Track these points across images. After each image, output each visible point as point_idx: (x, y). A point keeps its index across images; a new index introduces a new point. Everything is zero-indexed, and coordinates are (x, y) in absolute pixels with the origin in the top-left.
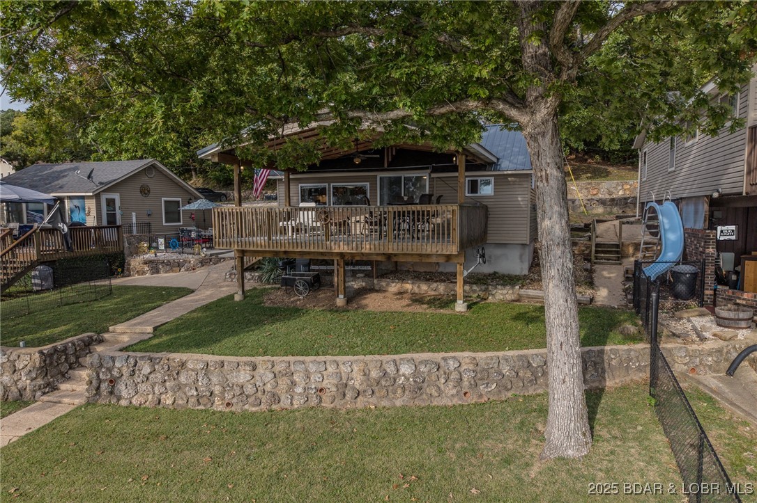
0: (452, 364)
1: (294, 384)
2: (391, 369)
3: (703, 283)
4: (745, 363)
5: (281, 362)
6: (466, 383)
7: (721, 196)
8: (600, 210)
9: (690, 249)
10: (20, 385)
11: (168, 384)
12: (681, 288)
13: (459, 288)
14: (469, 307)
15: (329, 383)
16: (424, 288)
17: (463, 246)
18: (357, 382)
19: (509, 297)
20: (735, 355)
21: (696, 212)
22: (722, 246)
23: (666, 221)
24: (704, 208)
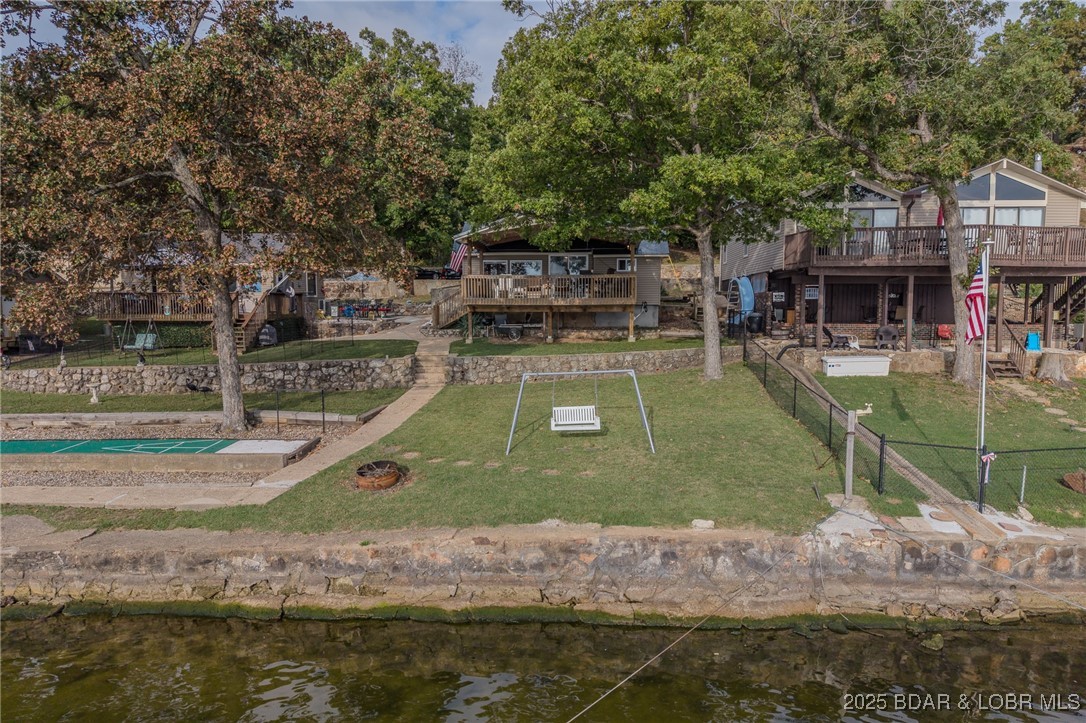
0: (651, 355)
2: (621, 358)
3: (765, 322)
4: (785, 355)
5: (564, 357)
7: (774, 272)
8: (689, 288)
9: (759, 305)
10: (396, 379)
11: (498, 371)
12: (755, 326)
13: (630, 330)
15: (589, 367)
18: (604, 365)
20: (781, 350)
21: (761, 283)
22: (775, 305)
23: (743, 290)
24: (766, 279)
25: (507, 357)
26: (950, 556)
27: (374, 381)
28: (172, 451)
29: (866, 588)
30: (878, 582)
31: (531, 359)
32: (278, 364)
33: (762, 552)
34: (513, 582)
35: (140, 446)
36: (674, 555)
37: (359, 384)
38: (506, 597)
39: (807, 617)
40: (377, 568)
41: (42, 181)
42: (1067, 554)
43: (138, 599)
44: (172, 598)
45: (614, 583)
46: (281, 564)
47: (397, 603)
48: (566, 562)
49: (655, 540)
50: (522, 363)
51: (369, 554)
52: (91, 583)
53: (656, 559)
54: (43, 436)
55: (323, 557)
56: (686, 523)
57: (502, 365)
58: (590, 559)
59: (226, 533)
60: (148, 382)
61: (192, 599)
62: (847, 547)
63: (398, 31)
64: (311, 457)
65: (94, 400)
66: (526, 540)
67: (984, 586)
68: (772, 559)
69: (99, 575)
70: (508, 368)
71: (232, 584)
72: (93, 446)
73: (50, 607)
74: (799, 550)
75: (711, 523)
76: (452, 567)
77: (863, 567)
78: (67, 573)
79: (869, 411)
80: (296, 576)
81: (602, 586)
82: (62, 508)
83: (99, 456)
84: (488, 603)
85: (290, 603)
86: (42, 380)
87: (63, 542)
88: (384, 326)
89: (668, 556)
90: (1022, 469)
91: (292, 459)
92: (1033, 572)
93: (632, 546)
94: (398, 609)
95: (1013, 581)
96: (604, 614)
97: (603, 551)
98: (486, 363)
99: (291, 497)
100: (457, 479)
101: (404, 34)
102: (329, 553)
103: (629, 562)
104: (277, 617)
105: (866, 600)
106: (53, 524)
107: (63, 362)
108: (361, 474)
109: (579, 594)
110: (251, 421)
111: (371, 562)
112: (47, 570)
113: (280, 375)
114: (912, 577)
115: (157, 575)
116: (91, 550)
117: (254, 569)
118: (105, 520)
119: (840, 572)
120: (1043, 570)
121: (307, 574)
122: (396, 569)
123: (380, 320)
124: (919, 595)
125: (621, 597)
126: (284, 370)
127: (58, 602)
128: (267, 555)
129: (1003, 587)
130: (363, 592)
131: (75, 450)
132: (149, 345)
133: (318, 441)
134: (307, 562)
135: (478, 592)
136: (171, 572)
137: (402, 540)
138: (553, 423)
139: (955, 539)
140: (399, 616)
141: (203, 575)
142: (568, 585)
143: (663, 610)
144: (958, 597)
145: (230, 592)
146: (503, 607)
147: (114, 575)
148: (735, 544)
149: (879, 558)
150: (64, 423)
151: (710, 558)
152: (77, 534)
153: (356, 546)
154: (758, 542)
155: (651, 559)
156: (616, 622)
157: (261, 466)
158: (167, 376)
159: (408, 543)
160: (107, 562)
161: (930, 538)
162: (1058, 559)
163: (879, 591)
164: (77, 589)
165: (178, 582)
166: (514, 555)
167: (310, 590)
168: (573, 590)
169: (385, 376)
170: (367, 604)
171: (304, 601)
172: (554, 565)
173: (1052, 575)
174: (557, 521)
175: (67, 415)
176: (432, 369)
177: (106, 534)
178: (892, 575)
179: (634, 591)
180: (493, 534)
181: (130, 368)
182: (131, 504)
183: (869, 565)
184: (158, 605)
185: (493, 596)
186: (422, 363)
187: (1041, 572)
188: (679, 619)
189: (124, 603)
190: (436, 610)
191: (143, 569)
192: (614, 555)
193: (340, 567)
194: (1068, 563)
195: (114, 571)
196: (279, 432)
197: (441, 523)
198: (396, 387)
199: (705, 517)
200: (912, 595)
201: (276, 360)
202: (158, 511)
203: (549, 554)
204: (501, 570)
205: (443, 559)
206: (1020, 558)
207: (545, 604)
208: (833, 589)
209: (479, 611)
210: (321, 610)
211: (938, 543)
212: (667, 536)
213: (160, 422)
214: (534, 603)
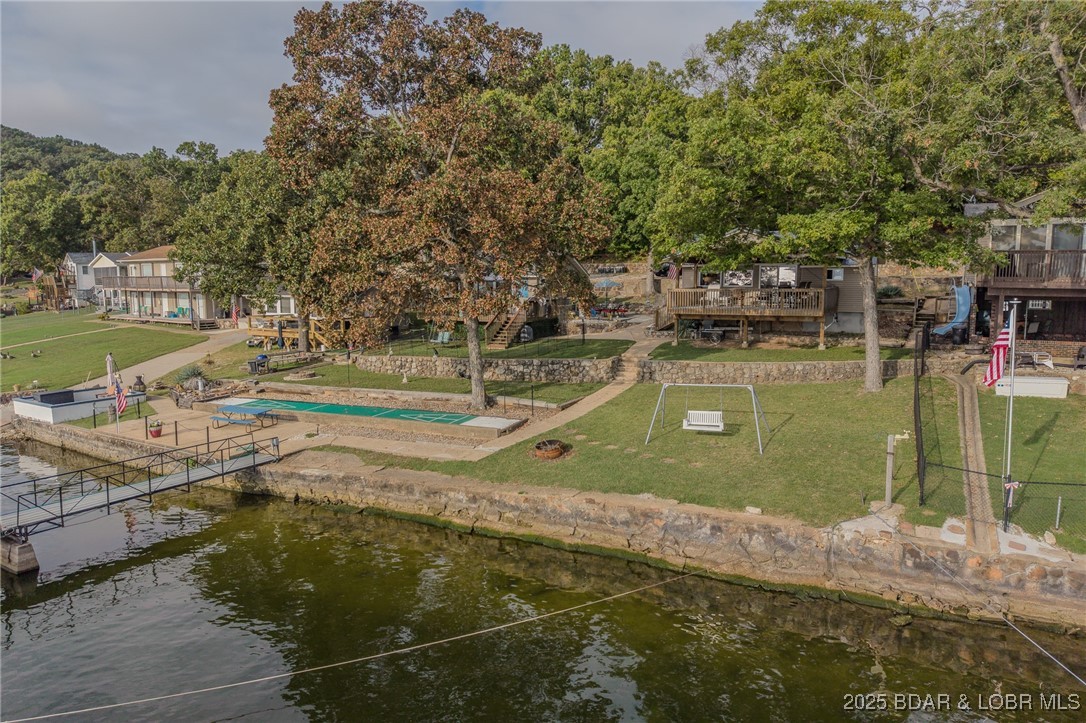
0: (822, 366)
1: (744, 373)
2: (792, 368)
5: (738, 364)
6: (828, 374)
10: (600, 376)
12: (957, 338)
13: (821, 339)
14: (827, 348)
15: (761, 374)
16: (795, 340)
17: (825, 312)
18: (775, 373)
19: (851, 345)
20: (966, 365)
23: (960, 298)
25: (688, 362)
26: (946, 561)
27: (584, 376)
28: (438, 421)
29: (876, 576)
30: (884, 573)
31: (708, 365)
32: (520, 360)
33: (788, 536)
34: (609, 531)
35: (421, 416)
36: (720, 529)
37: (574, 378)
38: (606, 541)
39: (815, 588)
40: (527, 509)
41: (362, 257)
42: (1058, 574)
43: (401, 510)
44: (418, 512)
45: (677, 542)
46: (474, 499)
47: (538, 534)
48: (645, 523)
49: (707, 516)
50: (700, 367)
51: (523, 500)
52: (378, 497)
53: (707, 530)
54: (372, 405)
55: (497, 498)
56: (741, 508)
57: (683, 368)
58: (661, 524)
59: (450, 477)
60: (439, 369)
61: (428, 514)
62: (857, 542)
63: (652, 63)
64: (518, 432)
65: (405, 380)
66: (618, 505)
67: (978, 590)
68: (796, 542)
69: (382, 493)
70: (688, 371)
71: (449, 508)
72: (395, 414)
73: (358, 508)
74: (817, 539)
75: (758, 510)
76: (571, 516)
77: (871, 559)
78: (367, 490)
79: (906, 436)
80: (482, 508)
81: (668, 543)
82: (371, 452)
83: (396, 420)
84: (593, 543)
85: (478, 524)
86: (379, 364)
87: (367, 472)
88: (618, 326)
89: (716, 529)
90: (1058, 499)
91: (503, 432)
92: (1023, 585)
93: (690, 518)
94: (537, 537)
95: (1005, 590)
96: (665, 561)
97: (670, 519)
98: (669, 367)
99: (492, 459)
100: (598, 458)
101: (658, 65)
102: (501, 496)
103: (687, 530)
104: (469, 531)
105: (873, 584)
106: (364, 461)
107: (391, 352)
108: (538, 448)
109: (653, 546)
110: (490, 402)
111: (524, 506)
112: (357, 486)
113: (521, 368)
114: (914, 573)
115: (410, 497)
116: (379, 478)
117: (460, 501)
118: (390, 461)
119: (850, 560)
120: (1035, 584)
121: (488, 508)
122: (538, 511)
123: (615, 320)
124: (919, 588)
125: (681, 553)
126: (524, 364)
127: (362, 506)
128: (467, 493)
129: (996, 593)
130: (520, 523)
131: (387, 416)
132: (446, 340)
133: (526, 421)
134: (488, 500)
135: (588, 535)
136: (417, 496)
137: (542, 494)
138: (685, 423)
139: (952, 548)
140: (538, 542)
141: (434, 500)
142: (646, 539)
143: (707, 566)
144: (953, 594)
145: (447, 513)
146: (601, 547)
147: (389, 494)
148: (766, 527)
149: (884, 553)
150: (384, 396)
151: (747, 535)
152: (375, 468)
153: (516, 494)
154: (785, 528)
155: (703, 530)
156: (671, 568)
157: (484, 435)
158: (450, 365)
159: (545, 496)
160: (385, 486)
161: (928, 543)
162: (1049, 577)
163: (886, 581)
164: (371, 500)
165: (420, 502)
166: (610, 513)
167: (490, 518)
168: (648, 543)
169: (592, 373)
170: (520, 531)
171: (485, 524)
172: (636, 524)
173: (1044, 590)
174: (650, 495)
175: (386, 391)
176: (631, 369)
177: (390, 469)
178: (897, 569)
179: (690, 550)
180: (599, 497)
181: (429, 358)
182: (406, 454)
183: (876, 558)
184: (410, 515)
185: (597, 538)
186: (624, 363)
187: (1032, 586)
188: (715, 574)
189: (393, 511)
190: (558, 542)
191: (403, 493)
192: (677, 523)
193: (506, 506)
194: (1058, 582)
195: (389, 492)
196: (505, 412)
197: (572, 486)
198: (600, 382)
199: (757, 506)
200: (913, 587)
201: (519, 357)
202: (419, 459)
203: (634, 516)
204: (602, 522)
205: (566, 510)
206: (1010, 571)
207: (630, 550)
208: (845, 572)
209: (586, 546)
210: (495, 531)
211: (936, 549)
212: (717, 515)
213: (438, 399)
214: (623, 548)
